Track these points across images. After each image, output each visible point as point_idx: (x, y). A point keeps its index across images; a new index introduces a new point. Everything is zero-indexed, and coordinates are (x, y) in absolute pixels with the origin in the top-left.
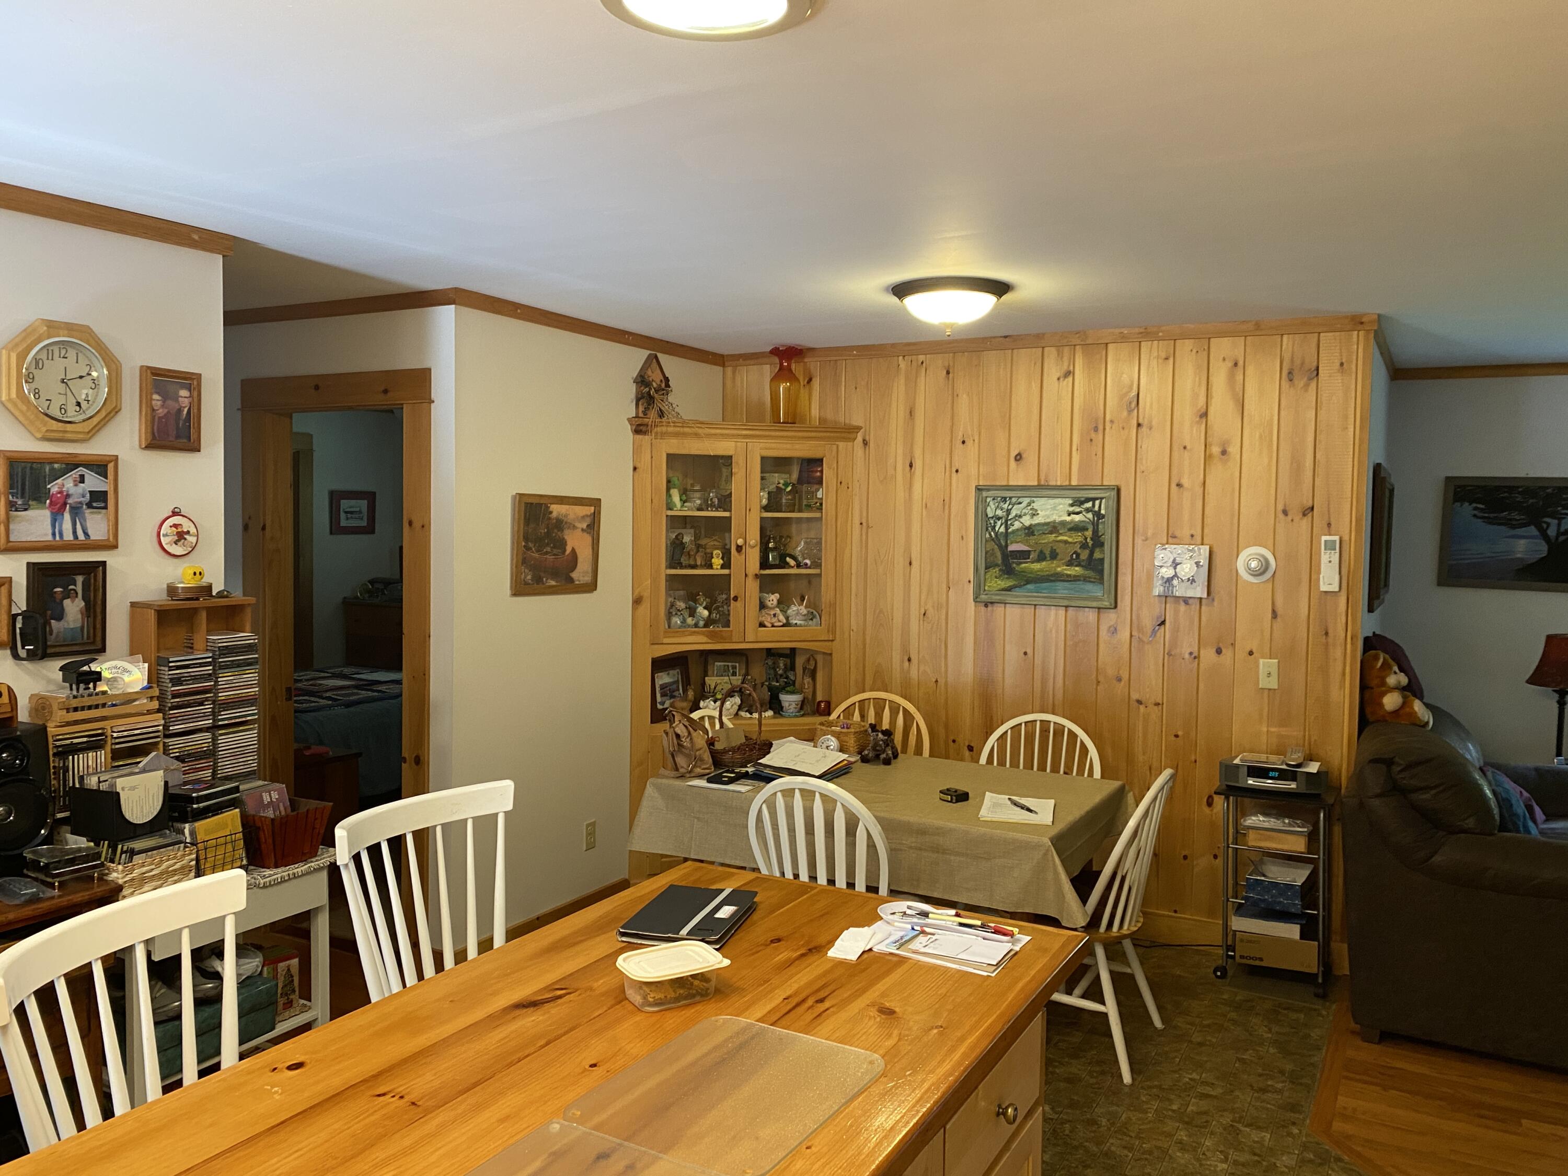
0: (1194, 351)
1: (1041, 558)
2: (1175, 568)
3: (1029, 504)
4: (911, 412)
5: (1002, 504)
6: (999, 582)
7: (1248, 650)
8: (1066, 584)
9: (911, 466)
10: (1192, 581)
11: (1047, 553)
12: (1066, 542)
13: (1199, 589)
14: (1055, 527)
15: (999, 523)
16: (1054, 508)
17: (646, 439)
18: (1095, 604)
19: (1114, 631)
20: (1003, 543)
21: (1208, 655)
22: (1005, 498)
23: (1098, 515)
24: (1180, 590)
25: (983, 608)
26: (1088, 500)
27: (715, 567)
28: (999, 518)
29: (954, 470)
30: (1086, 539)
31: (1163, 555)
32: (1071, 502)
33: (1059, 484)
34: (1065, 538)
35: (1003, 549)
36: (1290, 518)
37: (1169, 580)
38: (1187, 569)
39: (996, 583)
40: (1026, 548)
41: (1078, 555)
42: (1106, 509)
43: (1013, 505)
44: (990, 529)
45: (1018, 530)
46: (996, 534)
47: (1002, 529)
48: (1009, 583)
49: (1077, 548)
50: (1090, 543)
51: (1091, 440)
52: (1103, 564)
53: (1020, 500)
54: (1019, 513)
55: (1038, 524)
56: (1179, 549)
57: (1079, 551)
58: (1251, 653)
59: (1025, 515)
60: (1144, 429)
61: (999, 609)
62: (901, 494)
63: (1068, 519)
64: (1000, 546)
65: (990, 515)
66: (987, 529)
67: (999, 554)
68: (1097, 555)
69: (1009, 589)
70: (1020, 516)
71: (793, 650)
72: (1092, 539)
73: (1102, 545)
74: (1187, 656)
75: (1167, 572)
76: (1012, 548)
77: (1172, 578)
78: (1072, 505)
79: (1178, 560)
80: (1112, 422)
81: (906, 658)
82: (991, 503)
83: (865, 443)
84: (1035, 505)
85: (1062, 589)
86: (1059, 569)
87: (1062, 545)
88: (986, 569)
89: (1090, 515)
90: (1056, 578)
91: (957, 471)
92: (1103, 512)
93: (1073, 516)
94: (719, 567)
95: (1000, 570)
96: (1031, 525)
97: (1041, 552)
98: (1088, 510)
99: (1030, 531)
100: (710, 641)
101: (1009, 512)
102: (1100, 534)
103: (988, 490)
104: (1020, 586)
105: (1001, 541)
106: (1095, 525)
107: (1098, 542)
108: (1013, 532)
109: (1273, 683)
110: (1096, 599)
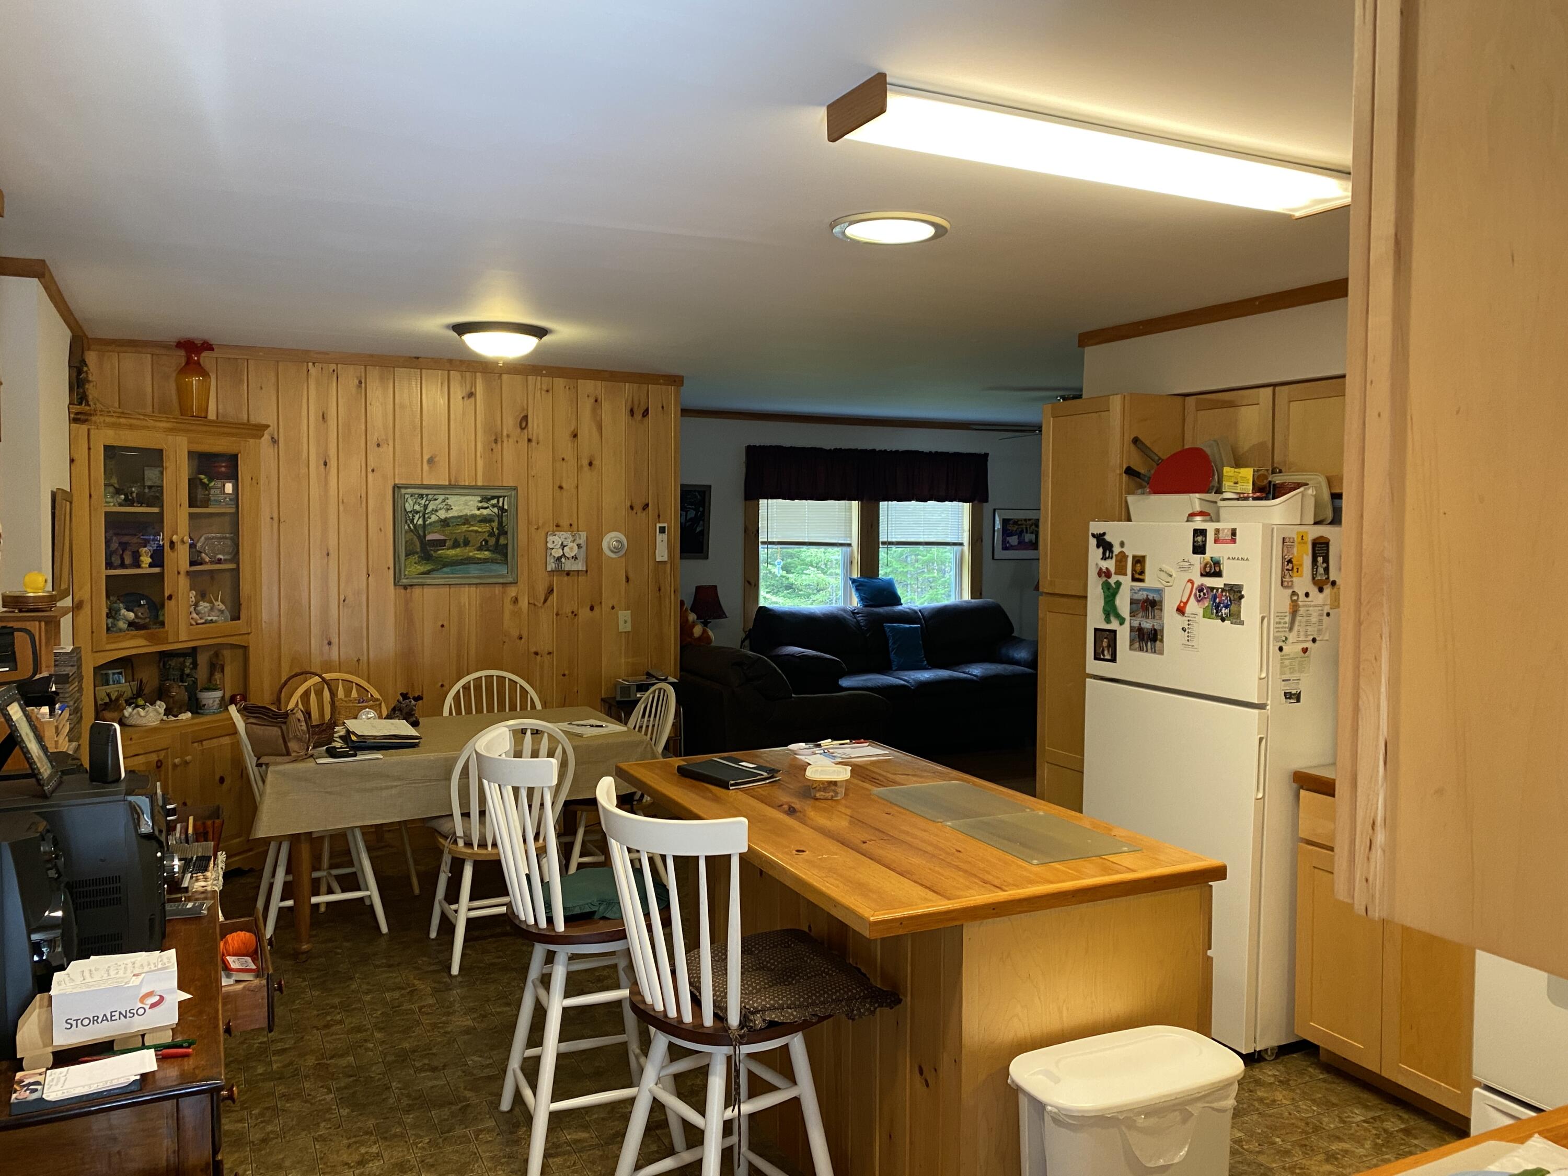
0: (567, 388)
1: (456, 545)
2: (563, 550)
3: (444, 501)
4: (323, 415)
5: (419, 500)
6: (419, 567)
7: (611, 606)
8: (478, 566)
9: (325, 464)
10: (575, 558)
11: (461, 541)
12: (476, 532)
13: (580, 564)
14: (467, 520)
15: (417, 517)
16: (466, 504)
17: (84, 428)
18: (501, 581)
19: (516, 601)
20: (421, 533)
21: (584, 613)
22: (422, 495)
23: (502, 509)
24: (568, 566)
25: (403, 591)
26: (493, 498)
27: (143, 565)
28: (417, 512)
29: (369, 470)
30: (493, 529)
31: (555, 540)
32: (480, 499)
33: (467, 484)
34: (475, 528)
35: (422, 539)
36: (635, 511)
37: (559, 559)
38: (571, 550)
39: (415, 568)
40: (442, 537)
41: (487, 542)
42: (509, 505)
43: (430, 501)
44: (409, 522)
45: (434, 522)
46: (415, 526)
47: (421, 522)
48: (428, 568)
49: (486, 536)
50: (496, 532)
51: (492, 450)
52: (507, 549)
53: (436, 497)
54: (435, 508)
55: (451, 518)
56: (565, 534)
57: (487, 538)
58: (613, 608)
59: (440, 509)
60: (534, 444)
61: (417, 591)
62: (315, 491)
63: (478, 513)
64: (419, 537)
65: (409, 509)
66: (406, 522)
67: (418, 545)
68: (502, 541)
69: (428, 572)
70: (436, 511)
71: (194, 649)
72: (498, 529)
73: (506, 533)
74: (570, 614)
75: (558, 553)
76: (429, 537)
77: (561, 557)
78: (481, 502)
79: (565, 543)
80: (508, 436)
81: (326, 642)
82: (410, 500)
83: (275, 441)
84: (449, 502)
85: (474, 570)
86: (471, 554)
87: (473, 534)
88: (406, 556)
89: (496, 510)
90: (469, 561)
91: (373, 471)
92: (506, 507)
93: (481, 510)
94: (147, 566)
95: (419, 557)
96: (446, 518)
97: (456, 540)
98: (494, 506)
99: (445, 522)
100: (148, 644)
101: (426, 507)
102: (504, 524)
103: (406, 488)
104: (437, 570)
105: (419, 533)
106: (500, 517)
107: (503, 532)
108: (430, 524)
109: (629, 629)
110: (502, 576)
